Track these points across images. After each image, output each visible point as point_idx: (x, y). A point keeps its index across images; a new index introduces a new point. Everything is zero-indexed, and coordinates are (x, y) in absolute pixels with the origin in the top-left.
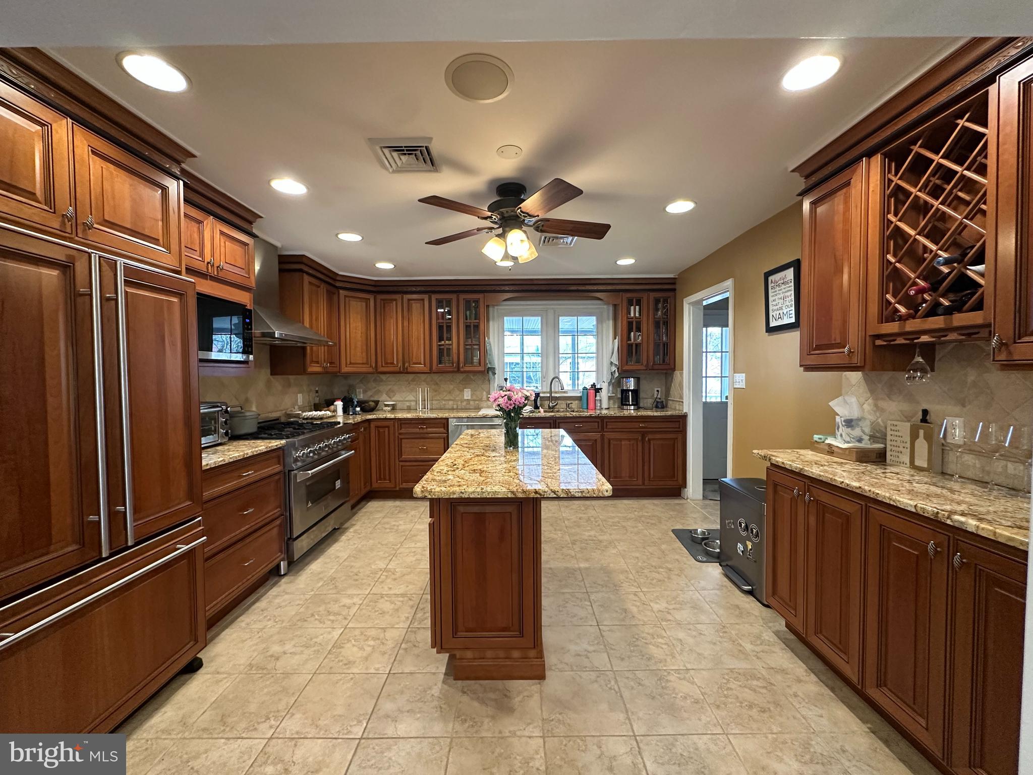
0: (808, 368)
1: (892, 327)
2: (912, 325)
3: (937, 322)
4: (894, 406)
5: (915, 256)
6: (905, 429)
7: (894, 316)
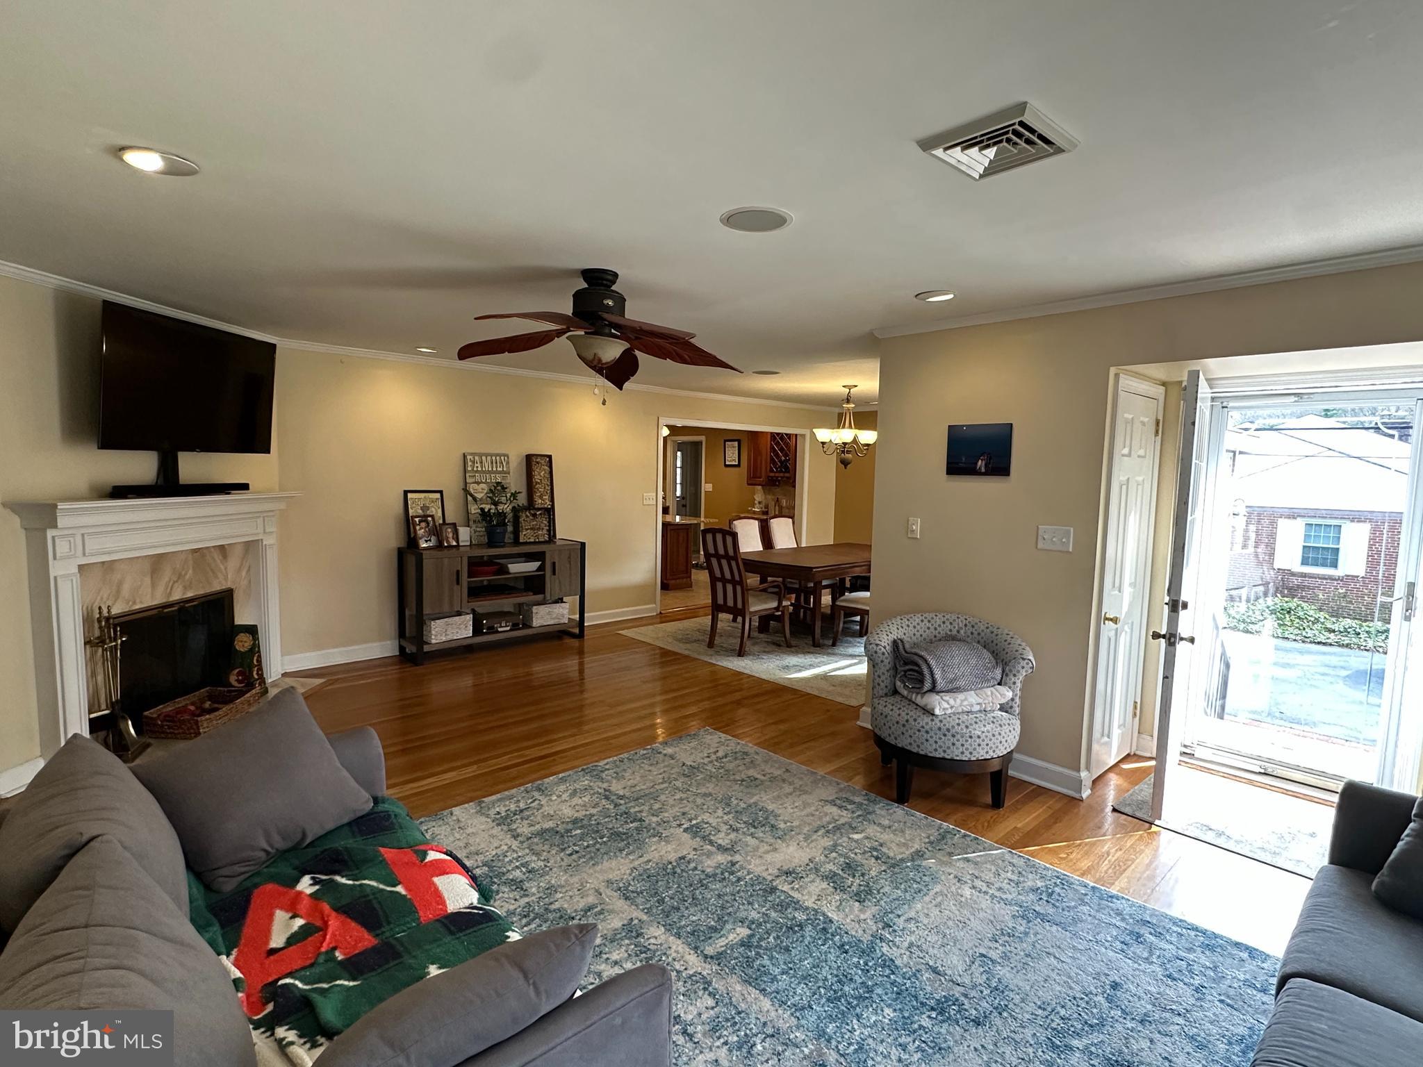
0: (749, 484)
1: (772, 474)
2: (777, 475)
3: (782, 475)
4: (769, 497)
5: (777, 455)
6: (773, 503)
7: (772, 471)
